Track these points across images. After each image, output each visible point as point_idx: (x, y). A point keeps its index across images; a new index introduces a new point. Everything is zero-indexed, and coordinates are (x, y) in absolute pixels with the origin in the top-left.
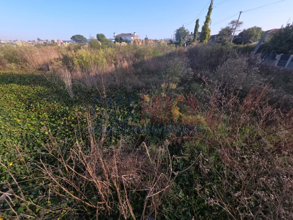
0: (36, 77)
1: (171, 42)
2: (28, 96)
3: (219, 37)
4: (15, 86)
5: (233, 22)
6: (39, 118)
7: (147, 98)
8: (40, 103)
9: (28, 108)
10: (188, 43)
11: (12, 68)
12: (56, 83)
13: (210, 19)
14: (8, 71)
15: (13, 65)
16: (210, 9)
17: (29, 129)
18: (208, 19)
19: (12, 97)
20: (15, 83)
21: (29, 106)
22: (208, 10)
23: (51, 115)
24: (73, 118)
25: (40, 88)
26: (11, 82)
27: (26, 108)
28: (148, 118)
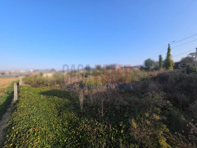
0: (66, 92)
1: (142, 68)
2: (61, 106)
4: (56, 98)
5: (191, 54)
6: (63, 124)
8: (65, 113)
9: (59, 115)
11: (57, 87)
12: (75, 97)
14: (55, 88)
15: (58, 85)
17: (57, 134)
19: (53, 105)
20: (57, 96)
21: (60, 113)
23: (69, 123)
24: (81, 130)
25: (67, 100)
26: (55, 95)
27: (58, 114)
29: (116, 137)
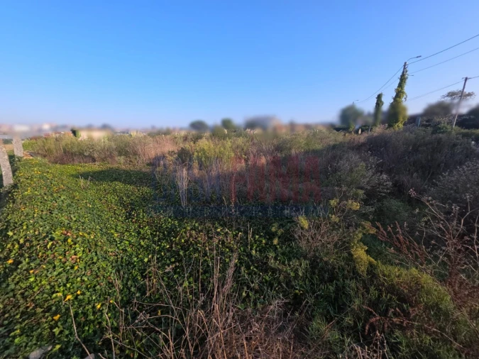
0: (144, 174)
1: (333, 127)
2: (132, 200)
3: (425, 118)
4: (119, 185)
5: (451, 94)
6: (139, 233)
7: (304, 222)
8: (143, 212)
9: (129, 216)
10: (365, 128)
11: (121, 162)
12: (166, 183)
13: (403, 93)
14: (115, 166)
15: (122, 159)
16: (403, 79)
17: (126, 250)
18: (399, 93)
19: (113, 198)
20: (120, 181)
21: (130, 214)
22: (399, 81)
23: (154, 231)
24: (183, 241)
25: (146, 189)
26: (116, 180)
27: (126, 216)
28: (305, 258)
29: (262, 250)
